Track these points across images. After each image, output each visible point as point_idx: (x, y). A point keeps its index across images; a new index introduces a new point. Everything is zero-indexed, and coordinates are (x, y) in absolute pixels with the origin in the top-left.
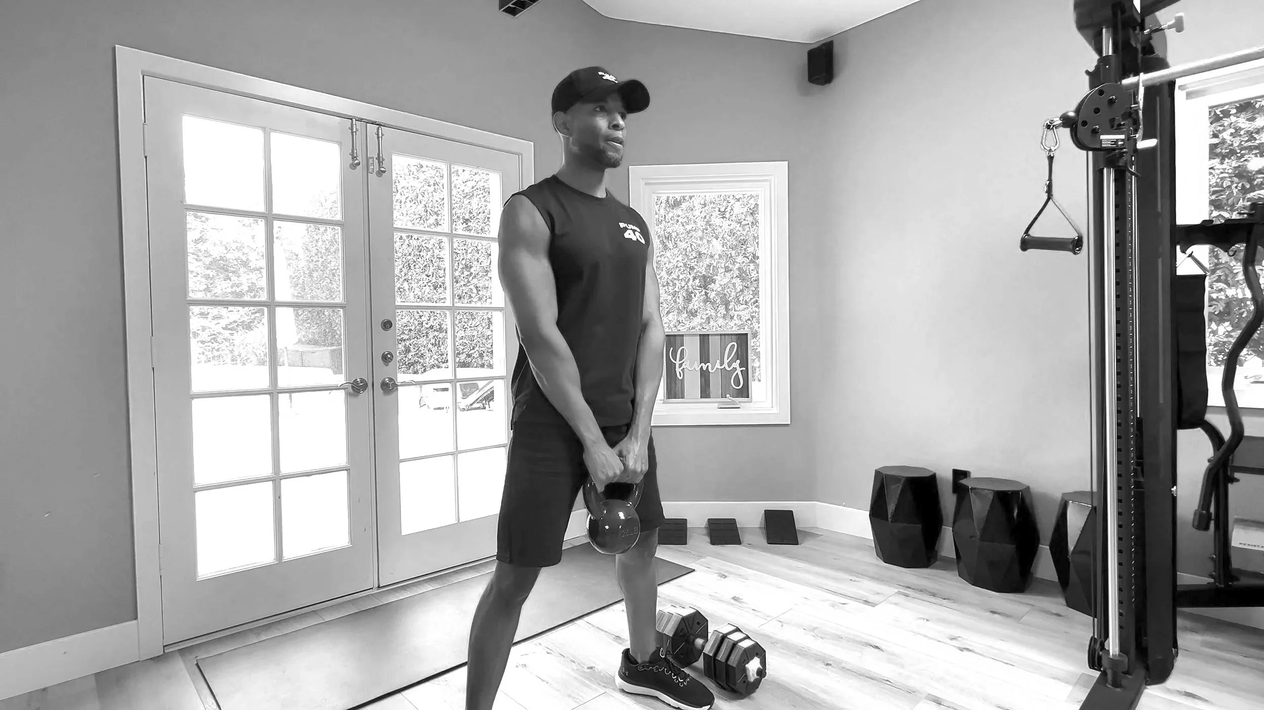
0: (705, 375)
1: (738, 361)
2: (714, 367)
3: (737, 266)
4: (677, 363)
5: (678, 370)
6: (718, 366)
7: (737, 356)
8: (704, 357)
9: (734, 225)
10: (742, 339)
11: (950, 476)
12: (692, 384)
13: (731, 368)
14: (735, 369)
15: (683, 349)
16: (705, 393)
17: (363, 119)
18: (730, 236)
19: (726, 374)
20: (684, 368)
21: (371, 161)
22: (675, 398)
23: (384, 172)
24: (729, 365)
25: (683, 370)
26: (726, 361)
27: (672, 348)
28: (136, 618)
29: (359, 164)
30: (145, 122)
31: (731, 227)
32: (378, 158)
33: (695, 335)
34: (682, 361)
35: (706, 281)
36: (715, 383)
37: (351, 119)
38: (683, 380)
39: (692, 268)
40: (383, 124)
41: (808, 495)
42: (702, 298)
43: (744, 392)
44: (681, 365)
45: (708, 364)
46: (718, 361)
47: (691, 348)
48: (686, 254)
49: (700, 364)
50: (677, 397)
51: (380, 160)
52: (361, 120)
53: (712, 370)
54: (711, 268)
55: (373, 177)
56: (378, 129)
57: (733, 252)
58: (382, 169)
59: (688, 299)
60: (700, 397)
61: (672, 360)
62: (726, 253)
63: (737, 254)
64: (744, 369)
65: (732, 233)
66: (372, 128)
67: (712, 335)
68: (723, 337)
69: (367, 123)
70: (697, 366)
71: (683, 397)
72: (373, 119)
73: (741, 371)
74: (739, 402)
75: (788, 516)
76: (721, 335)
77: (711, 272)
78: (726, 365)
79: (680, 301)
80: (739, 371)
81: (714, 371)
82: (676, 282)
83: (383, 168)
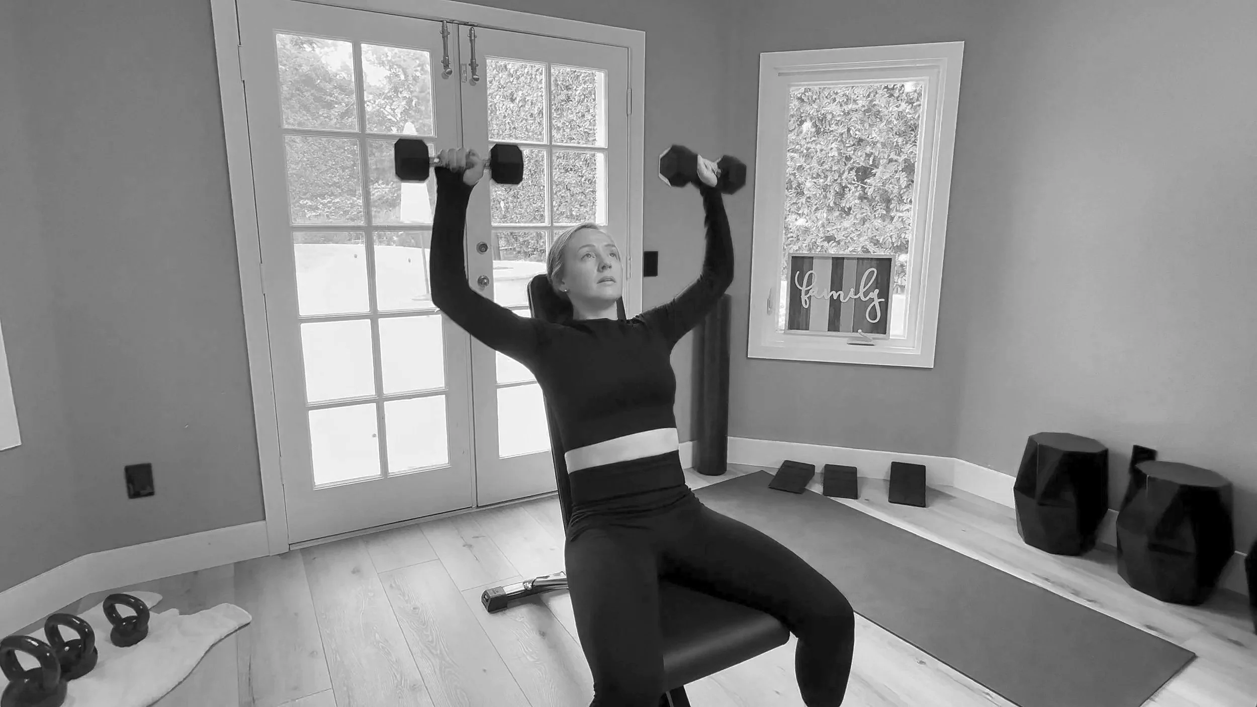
0: (835, 305)
1: (877, 291)
2: (847, 296)
3: (903, 157)
4: (804, 289)
5: (804, 297)
6: (851, 294)
7: (877, 284)
8: (837, 283)
9: (904, 105)
10: (884, 265)
11: (1129, 453)
12: (819, 314)
13: (868, 298)
14: (872, 300)
15: (812, 273)
16: (834, 325)
17: (454, 21)
18: (898, 119)
19: (860, 305)
20: (810, 296)
21: (463, 68)
22: (798, 329)
23: (477, 80)
24: (866, 294)
25: (810, 298)
26: (862, 290)
27: (798, 272)
28: (264, 519)
29: (450, 73)
30: (240, 44)
31: (900, 109)
32: (471, 64)
33: (827, 258)
34: (809, 288)
35: (864, 173)
36: (847, 316)
37: (441, 21)
38: (808, 310)
39: (848, 158)
40: (476, 24)
41: (948, 449)
42: (857, 194)
43: (881, 327)
44: (807, 292)
45: (839, 292)
46: (852, 290)
47: (822, 273)
48: (842, 141)
49: (831, 291)
50: (800, 328)
51: (473, 66)
52: (452, 22)
53: (844, 299)
54: (871, 159)
55: (466, 86)
56: (471, 30)
57: (900, 140)
58: (475, 77)
59: (841, 195)
60: (827, 330)
61: (798, 286)
62: (891, 141)
63: (904, 143)
64: (883, 300)
65: (901, 115)
66: (465, 30)
67: (848, 259)
68: (861, 261)
69: (459, 24)
70: (827, 294)
71: (807, 329)
72: (466, 20)
73: (880, 303)
74: (874, 339)
75: (919, 471)
76: (858, 259)
77: (871, 163)
78: (861, 295)
79: (831, 196)
80: (876, 302)
81: (845, 301)
82: (828, 173)
83: (477, 76)
